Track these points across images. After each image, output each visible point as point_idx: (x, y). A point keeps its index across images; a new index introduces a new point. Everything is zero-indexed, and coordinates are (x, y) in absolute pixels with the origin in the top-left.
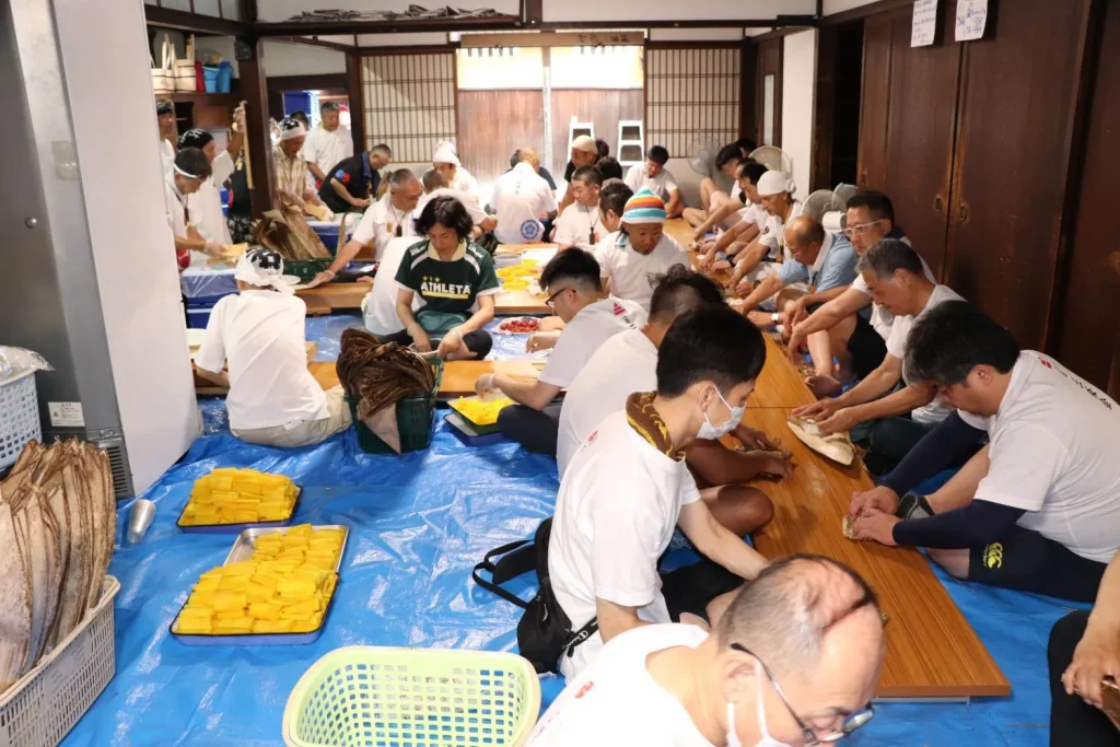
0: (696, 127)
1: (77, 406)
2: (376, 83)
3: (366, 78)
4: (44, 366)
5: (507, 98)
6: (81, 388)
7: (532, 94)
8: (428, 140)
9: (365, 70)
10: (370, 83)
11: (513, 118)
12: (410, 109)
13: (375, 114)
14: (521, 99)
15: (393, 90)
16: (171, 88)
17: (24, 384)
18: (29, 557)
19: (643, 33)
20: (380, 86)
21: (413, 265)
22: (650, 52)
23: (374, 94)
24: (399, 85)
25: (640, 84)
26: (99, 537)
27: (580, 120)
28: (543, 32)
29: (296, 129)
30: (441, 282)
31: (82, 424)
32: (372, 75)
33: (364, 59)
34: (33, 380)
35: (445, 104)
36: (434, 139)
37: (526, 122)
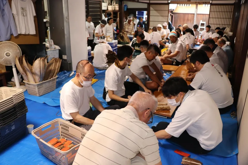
0: (220, 23)
1: (66, 56)
2: (153, 10)
3: (151, 9)
4: (60, 48)
5: (187, 15)
6: (67, 53)
7: (193, 15)
8: (162, 23)
9: (151, 8)
10: (151, 10)
11: (188, 20)
12: (159, 16)
13: (152, 17)
14: (190, 16)
15: (156, 12)
16: (114, 9)
17: (57, 51)
18: (40, 66)
19: (210, 2)
20: (153, 11)
21: (134, 43)
22: (211, 6)
23: (152, 12)
24: (157, 11)
25: (209, 13)
26: (56, 70)
27: (203, 21)
28: (188, 1)
29: (130, 18)
30: (138, 47)
31: (66, 59)
32: (152, 8)
33: (151, 5)
34: (58, 50)
35: (166, 15)
36: (163, 23)
37: (191, 21)
